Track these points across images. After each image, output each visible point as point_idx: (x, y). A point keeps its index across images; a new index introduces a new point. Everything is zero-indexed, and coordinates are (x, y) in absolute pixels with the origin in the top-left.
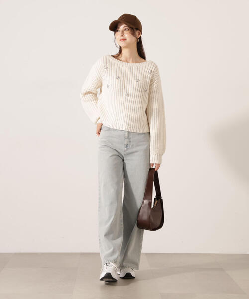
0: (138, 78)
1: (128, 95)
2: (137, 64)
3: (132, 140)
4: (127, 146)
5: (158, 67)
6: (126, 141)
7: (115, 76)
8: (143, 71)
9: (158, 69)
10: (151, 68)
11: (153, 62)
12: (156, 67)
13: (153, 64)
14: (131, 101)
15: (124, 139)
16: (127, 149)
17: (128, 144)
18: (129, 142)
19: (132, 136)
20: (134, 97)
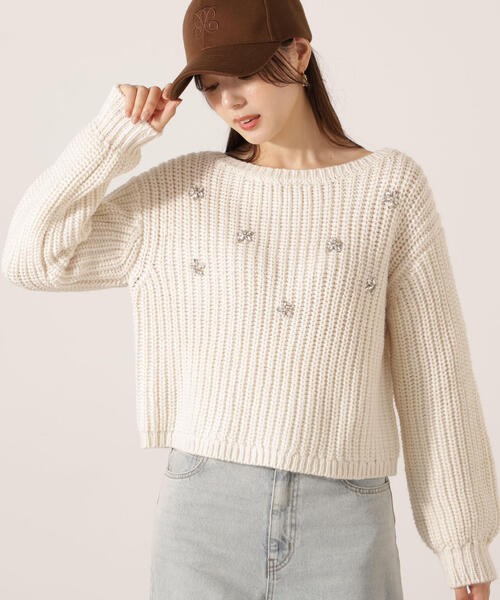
0: (334, 235)
1: (288, 309)
2: (329, 170)
3: (300, 518)
4: (280, 548)
5: (426, 172)
6: (276, 522)
7: (233, 231)
8: (359, 203)
9: (425, 181)
10: (394, 180)
11: (398, 153)
12: (417, 173)
13: (399, 158)
14: (301, 336)
15: (265, 517)
16: (281, 559)
17: (284, 539)
18: (288, 530)
19: (300, 500)
20: (314, 318)
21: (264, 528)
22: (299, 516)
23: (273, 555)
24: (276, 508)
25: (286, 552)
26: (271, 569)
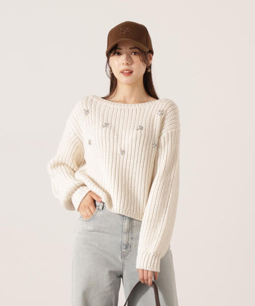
1: (123, 152)
10: (163, 106)
15: (121, 235)
16: (127, 252)
17: (128, 244)
18: (130, 240)
19: (134, 228)
20: (133, 156)
21: (121, 239)
22: (134, 235)
23: (124, 251)
24: (125, 231)
25: (129, 249)
26: (124, 256)
